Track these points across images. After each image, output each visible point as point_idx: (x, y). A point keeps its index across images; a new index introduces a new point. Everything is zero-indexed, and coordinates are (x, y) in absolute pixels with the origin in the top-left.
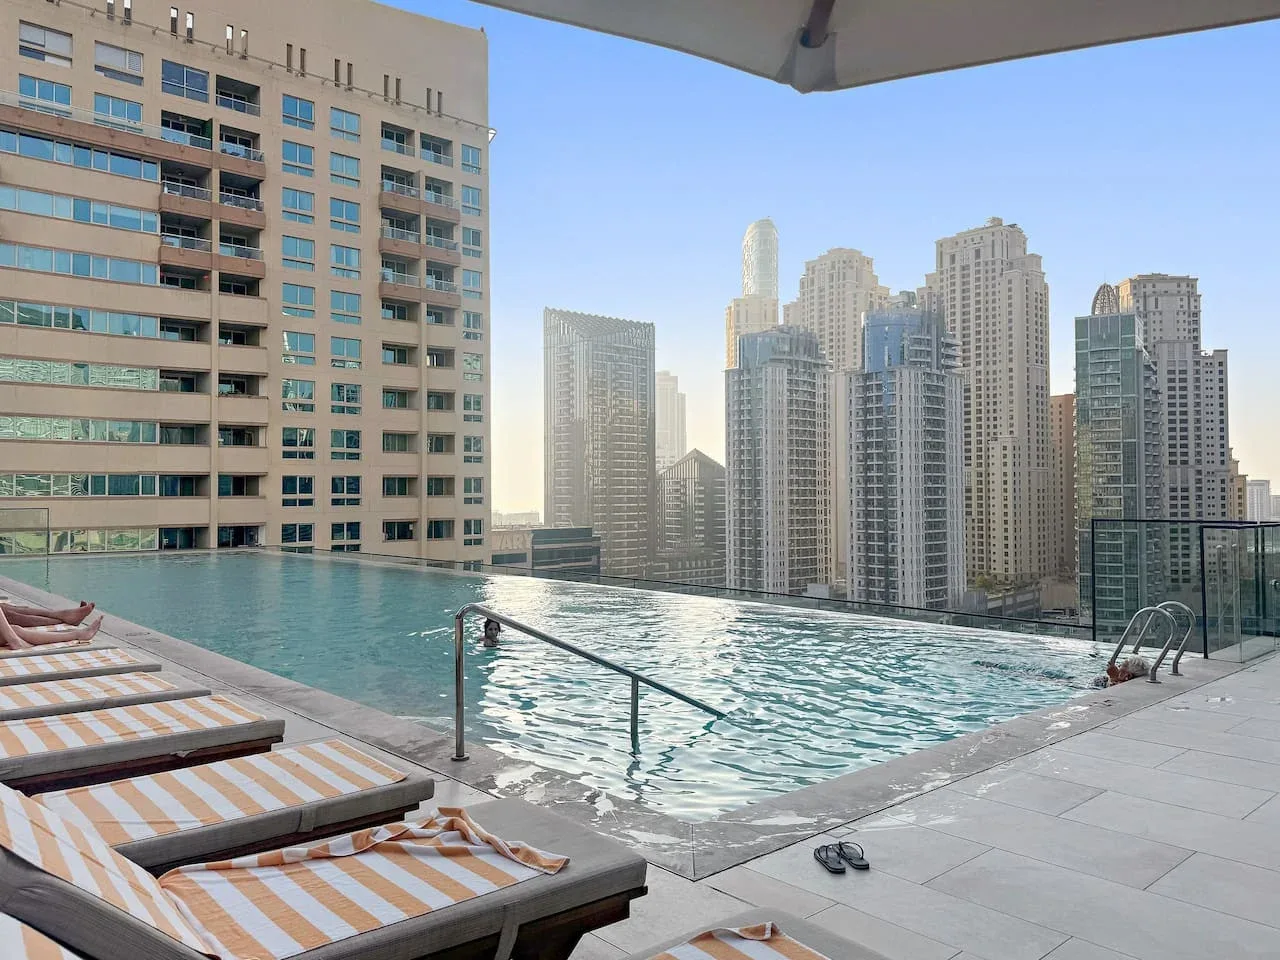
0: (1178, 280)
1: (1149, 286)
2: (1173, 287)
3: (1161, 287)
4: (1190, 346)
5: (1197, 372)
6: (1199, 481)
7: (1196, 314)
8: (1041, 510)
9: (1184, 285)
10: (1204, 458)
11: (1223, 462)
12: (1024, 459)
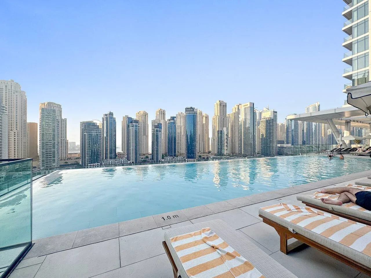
0: (58, 105)
1: (52, 104)
2: (56, 106)
3: (54, 105)
4: (60, 117)
5: (61, 122)
6: (61, 141)
7: (61, 111)
8: (25, 146)
9: (59, 106)
10: (62, 137)
11: (66, 138)
12: (20, 136)
